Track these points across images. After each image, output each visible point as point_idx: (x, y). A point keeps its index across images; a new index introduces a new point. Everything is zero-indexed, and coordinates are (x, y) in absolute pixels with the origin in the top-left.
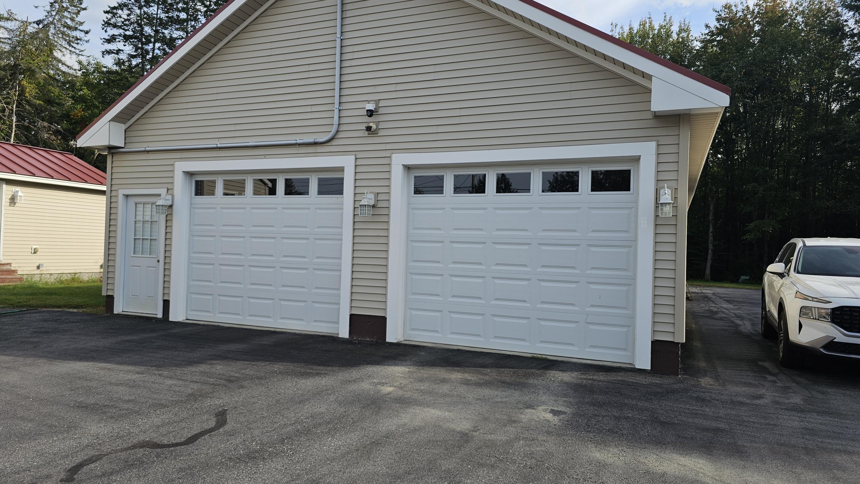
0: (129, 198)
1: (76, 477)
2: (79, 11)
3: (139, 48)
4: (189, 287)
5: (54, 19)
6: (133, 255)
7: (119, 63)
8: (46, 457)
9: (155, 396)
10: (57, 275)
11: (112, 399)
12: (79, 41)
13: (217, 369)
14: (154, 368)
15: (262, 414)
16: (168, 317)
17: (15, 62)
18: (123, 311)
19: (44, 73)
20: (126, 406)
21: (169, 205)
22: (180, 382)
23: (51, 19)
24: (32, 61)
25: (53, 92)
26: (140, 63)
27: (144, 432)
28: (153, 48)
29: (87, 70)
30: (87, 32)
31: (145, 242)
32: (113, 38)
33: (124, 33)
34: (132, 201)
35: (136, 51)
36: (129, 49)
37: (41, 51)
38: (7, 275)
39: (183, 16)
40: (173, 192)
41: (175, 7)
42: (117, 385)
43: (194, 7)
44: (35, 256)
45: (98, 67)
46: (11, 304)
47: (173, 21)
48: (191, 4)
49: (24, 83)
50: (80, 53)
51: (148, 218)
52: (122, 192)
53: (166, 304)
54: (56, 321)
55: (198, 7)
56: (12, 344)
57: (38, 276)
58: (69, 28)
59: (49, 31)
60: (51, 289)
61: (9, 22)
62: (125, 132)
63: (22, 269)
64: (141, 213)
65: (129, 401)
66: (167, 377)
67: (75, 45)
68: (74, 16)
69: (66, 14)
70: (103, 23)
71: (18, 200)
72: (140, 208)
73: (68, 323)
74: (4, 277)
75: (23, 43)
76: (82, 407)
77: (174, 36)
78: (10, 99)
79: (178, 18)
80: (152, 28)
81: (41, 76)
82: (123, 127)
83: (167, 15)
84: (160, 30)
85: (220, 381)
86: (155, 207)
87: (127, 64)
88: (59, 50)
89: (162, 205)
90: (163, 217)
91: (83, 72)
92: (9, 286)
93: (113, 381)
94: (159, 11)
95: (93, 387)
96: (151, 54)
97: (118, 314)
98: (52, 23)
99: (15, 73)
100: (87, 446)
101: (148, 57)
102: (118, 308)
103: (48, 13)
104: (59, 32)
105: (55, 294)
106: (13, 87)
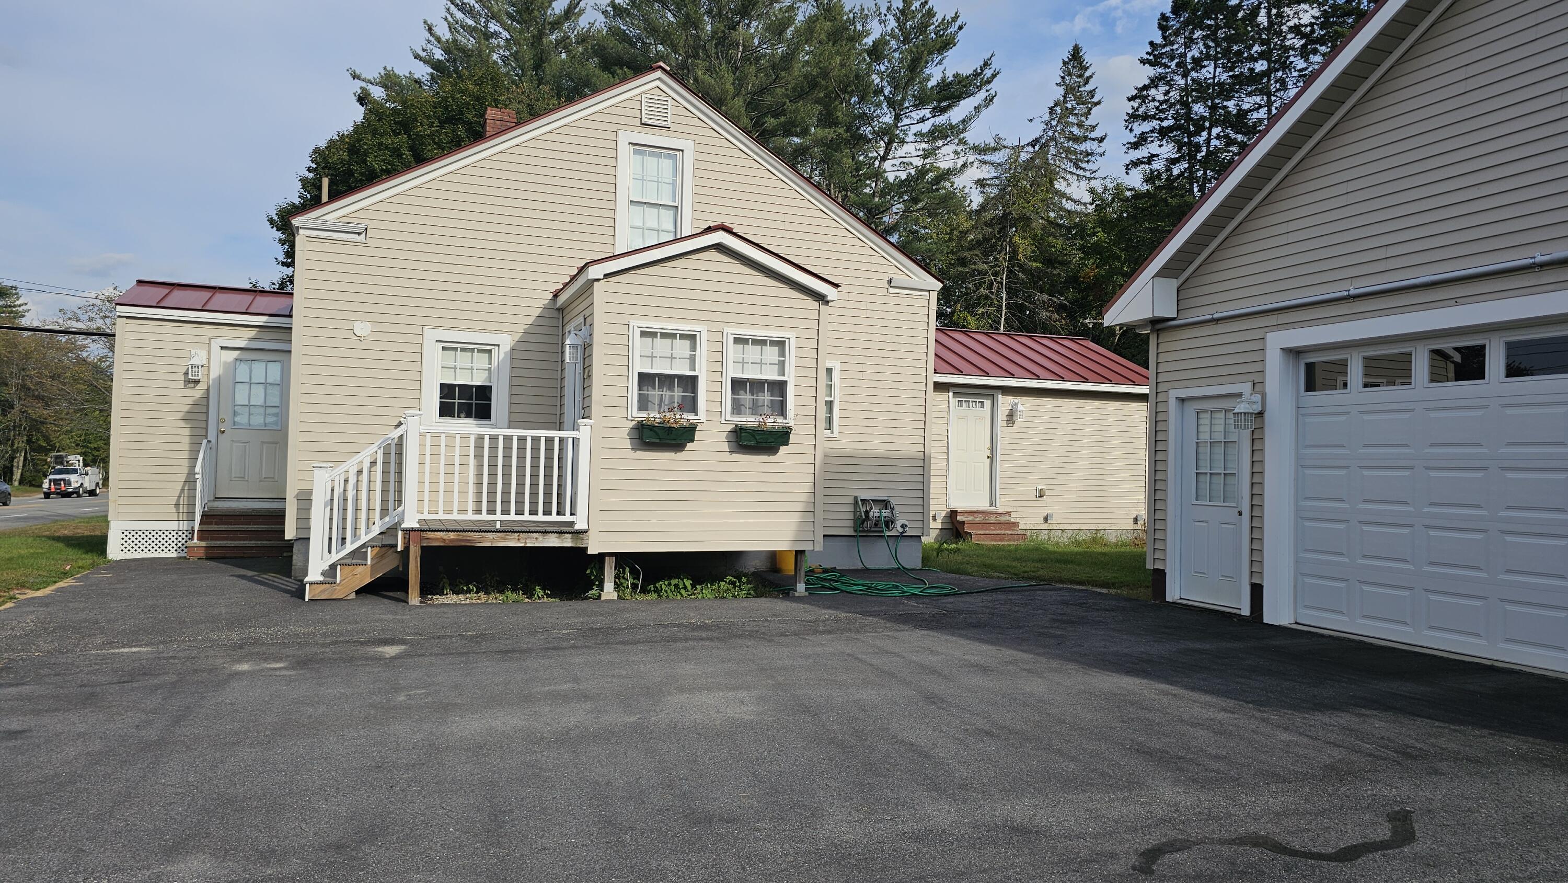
0: (1186, 404)
1: (1155, 867)
2: (1090, 109)
3: (1185, 144)
4: (1297, 562)
5: (1055, 131)
6: (1194, 502)
7: (1150, 178)
8: (1105, 822)
9: (1263, 757)
10: (1071, 532)
11: (1189, 748)
12: (1090, 157)
13: (1376, 728)
14: (1251, 705)
15: (1495, 838)
16: (1261, 616)
17: (1004, 211)
18: (1181, 599)
19: (1042, 218)
20: (1215, 765)
21: (1256, 412)
22: (1306, 740)
23: (1050, 133)
24: (1026, 205)
25: (1054, 246)
26: (1185, 169)
27: (1255, 819)
28: (1208, 138)
29: (1103, 200)
30: (1101, 140)
31: (1215, 478)
32: (1142, 138)
33: (1160, 125)
34: (1191, 408)
35: (1179, 151)
36: (1167, 150)
37: (1038, 186)
38: (1006, 529)
39: (1261, 66)
40: (1264, 387)
41: (1246, 55)
42: (1194, 725)
43: (1281, 45)
44: (1040, 502)
45: (1119, 190)
46: (1015, 574)
47: (1241, 82)
48: (1276, 40)
49: (1017, 239)
50: (1092, 176)
51: (1219, 437)
52: (1174, 394)
53: (1257, 591)
54: (1080, 605)
55: (1288, 43)
56: (1027, 635)
57: (1046, 532)
58: (1076, 139)
59: (1048, 151)
60: (1064, 553)
61: (997, 152)
62: (1178, 291)
63: (1024, 521)
64: (1207, 429)
65: (1217, 757)
66: (1279, 726)
67: (1084, 165)
68: (1083, 119)
69: (1072, 119)
70: (1127, 118)
71: (1017, 417)
72: (1205, 419)
73: (1098, 610)
74: (1002, 532)
75: (1014, 181)
76: (1144, 752)
77: (1245, 107)
78: (999, 267)
79: (1251, 74)
80: (1205, 103)
81: (1038, 223)
82: (1174, 283)
83: (1231, 74)
84: (1219, 103)
85: (1386, 751)
86: (1232, 416)
87: (1164, 176)
88: (1063, 178)
89: (1245, 413)
90: (1246, 434)
91: (1097, 205)
92: (1010, 546)
93: (1186, 717)
94: (1218, 70)
95: (1154, 721)
96: (1204, 149)
97: (1173, 603)
98: (1053, 138)
99: (1004, 227)
100: (1163, 820)
101: (1199, 156)
102: (1173, 593)
103: (1047, 124)
104: (1061, 151)
105: (1072, 562)
106: (1003, 248)
